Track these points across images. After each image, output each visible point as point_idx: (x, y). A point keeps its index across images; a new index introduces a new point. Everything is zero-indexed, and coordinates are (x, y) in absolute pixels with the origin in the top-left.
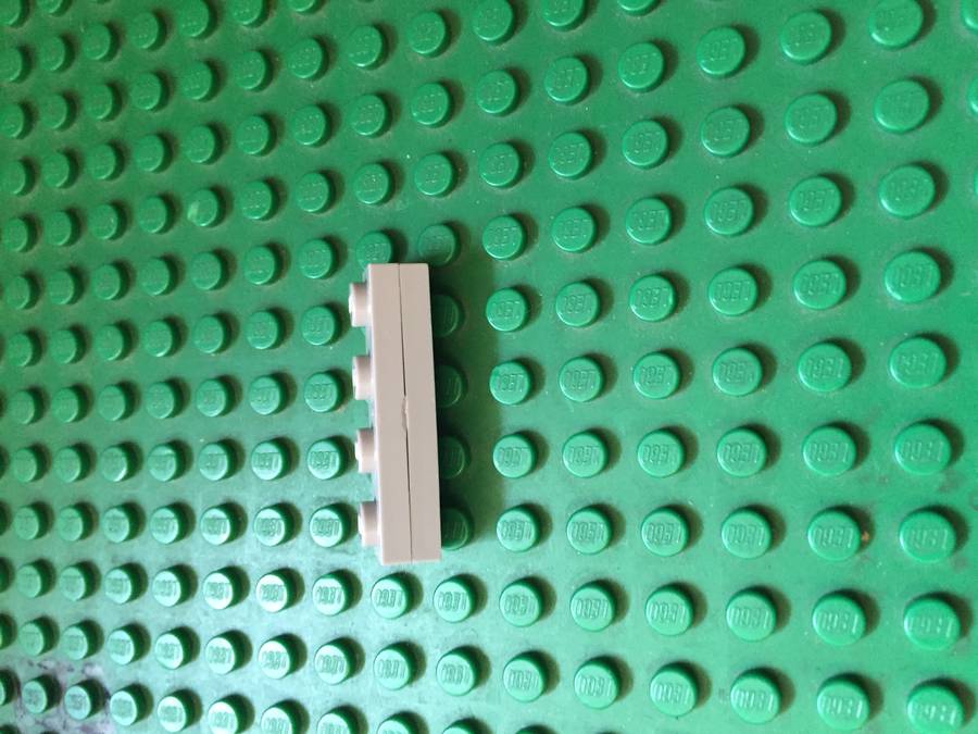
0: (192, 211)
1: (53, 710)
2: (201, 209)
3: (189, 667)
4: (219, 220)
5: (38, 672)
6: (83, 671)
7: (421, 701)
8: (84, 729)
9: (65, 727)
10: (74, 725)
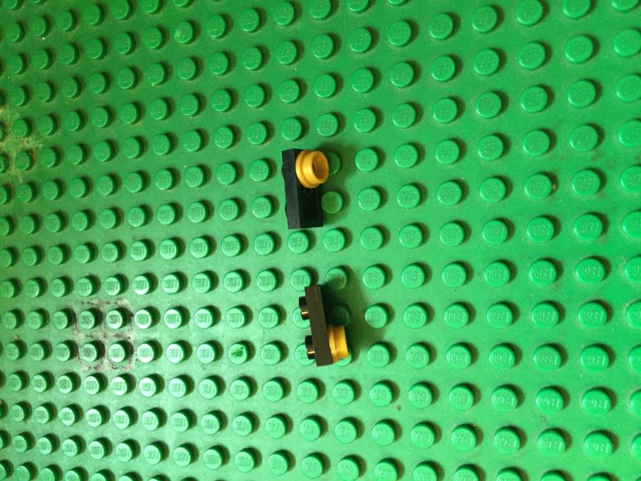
0: (177, 34)
1: (98, 328)
2: (183, 33)
3: (182, 293)
5: (87, 306)
6: (116, 303)
8: (117, 336)
9: (105, 336)
10: (110, 334)
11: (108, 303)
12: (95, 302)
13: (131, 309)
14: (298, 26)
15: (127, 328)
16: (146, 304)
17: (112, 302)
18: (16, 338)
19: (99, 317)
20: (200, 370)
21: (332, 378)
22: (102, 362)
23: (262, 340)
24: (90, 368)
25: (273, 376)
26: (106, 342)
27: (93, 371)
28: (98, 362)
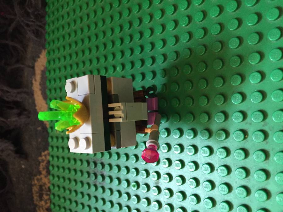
0: (118, 69)
1: (95, 168)
2: (119, 68)
3: (118, 160)
4: (123, 70)
5: (93, 161)
6: (101, 161)
7: (160, 169)
8: (101, 172)
9: (98, 172)
10: (99, 171)
11: (99, 160)
12: (95, 159)
13: (105, 163)
14: (154, 65)
15: (103, 170)
16: (108, 162)
17: (100, 160)
18: (74, 168)
19: (96, 164)
20: (124, 189)
21: (164, 202)
22: (97, 181)
23: (142, 182)
24: (93, 182)
25: (145, 196)
26: (98, 174)
27: (94, 184)
28: (95, 180)
